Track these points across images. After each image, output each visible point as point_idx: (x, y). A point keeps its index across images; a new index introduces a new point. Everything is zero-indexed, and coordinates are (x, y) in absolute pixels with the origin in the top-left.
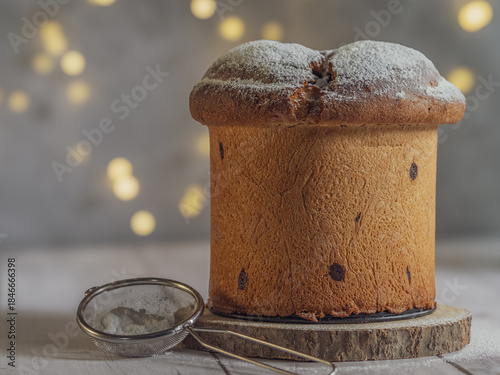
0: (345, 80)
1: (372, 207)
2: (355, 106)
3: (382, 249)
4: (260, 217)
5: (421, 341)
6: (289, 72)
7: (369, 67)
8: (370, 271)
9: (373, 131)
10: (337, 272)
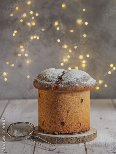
0: (64, 82)
1: (71, 109)
2: (66, 88)
3: (74, 118)
4: (46, 111)
5: (80, 140)
6: (52, 79)
7: (70, 78)
8: (71, 123)
9: (71, 92)
10: (63, 124)
